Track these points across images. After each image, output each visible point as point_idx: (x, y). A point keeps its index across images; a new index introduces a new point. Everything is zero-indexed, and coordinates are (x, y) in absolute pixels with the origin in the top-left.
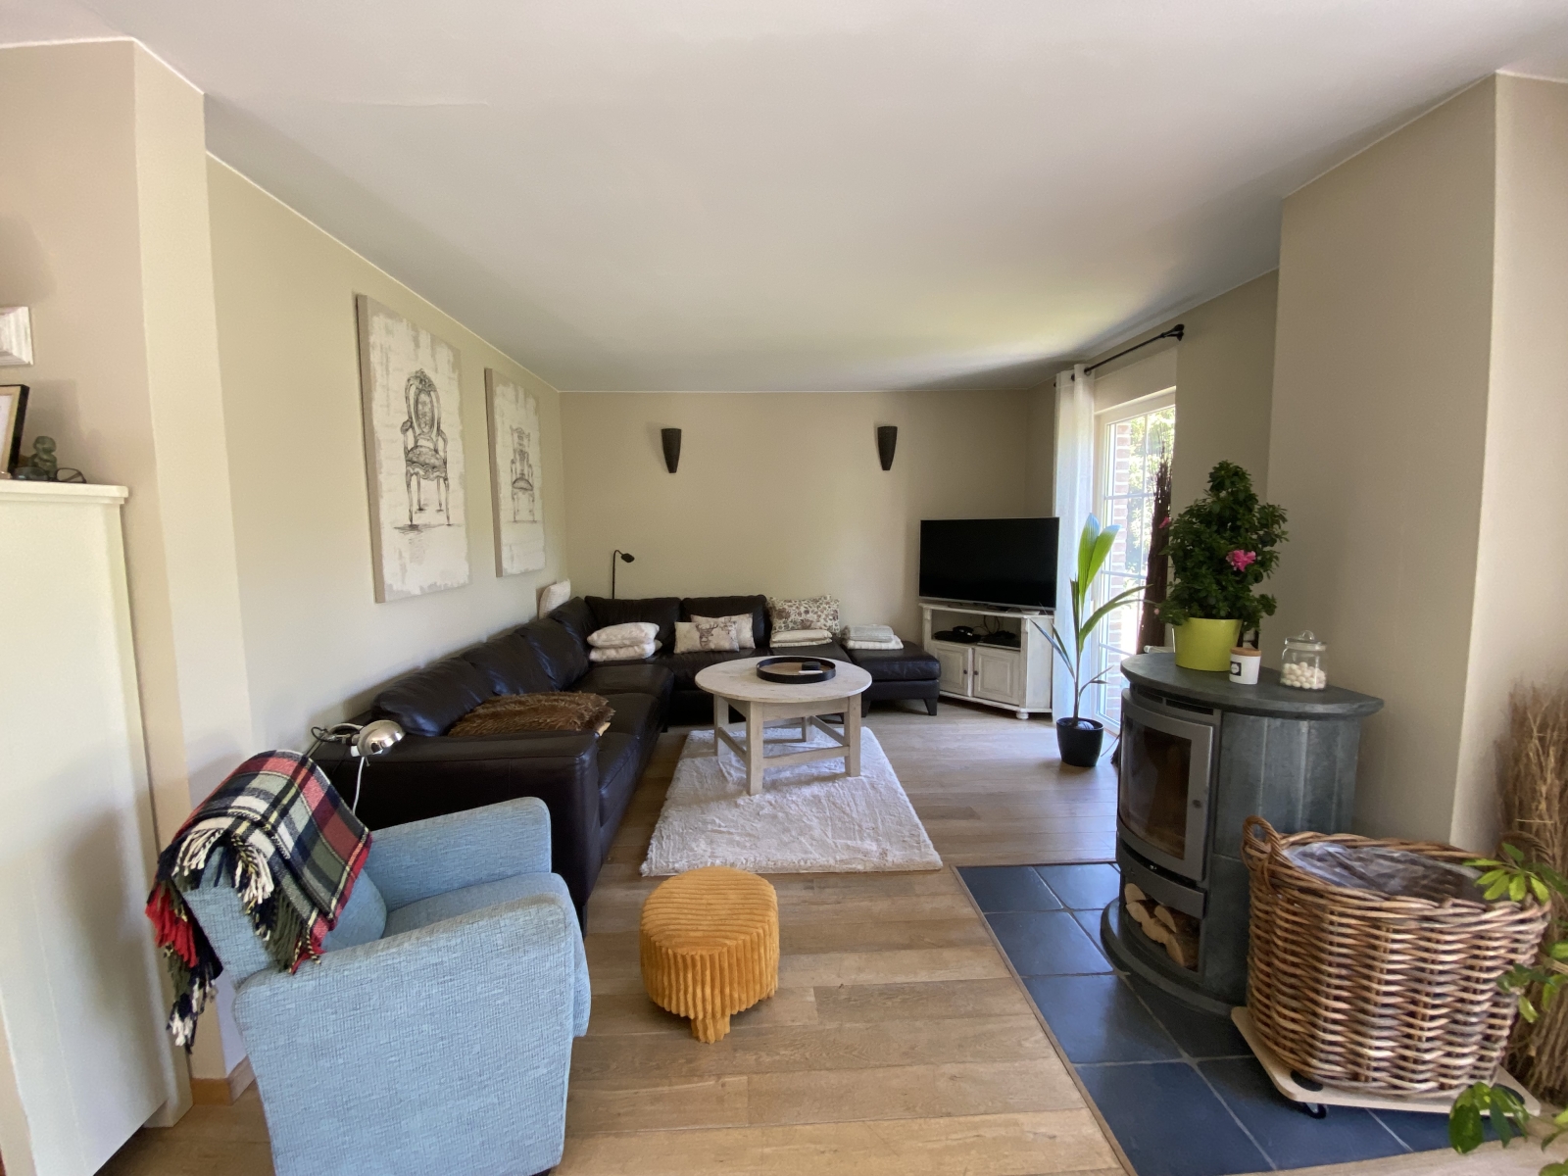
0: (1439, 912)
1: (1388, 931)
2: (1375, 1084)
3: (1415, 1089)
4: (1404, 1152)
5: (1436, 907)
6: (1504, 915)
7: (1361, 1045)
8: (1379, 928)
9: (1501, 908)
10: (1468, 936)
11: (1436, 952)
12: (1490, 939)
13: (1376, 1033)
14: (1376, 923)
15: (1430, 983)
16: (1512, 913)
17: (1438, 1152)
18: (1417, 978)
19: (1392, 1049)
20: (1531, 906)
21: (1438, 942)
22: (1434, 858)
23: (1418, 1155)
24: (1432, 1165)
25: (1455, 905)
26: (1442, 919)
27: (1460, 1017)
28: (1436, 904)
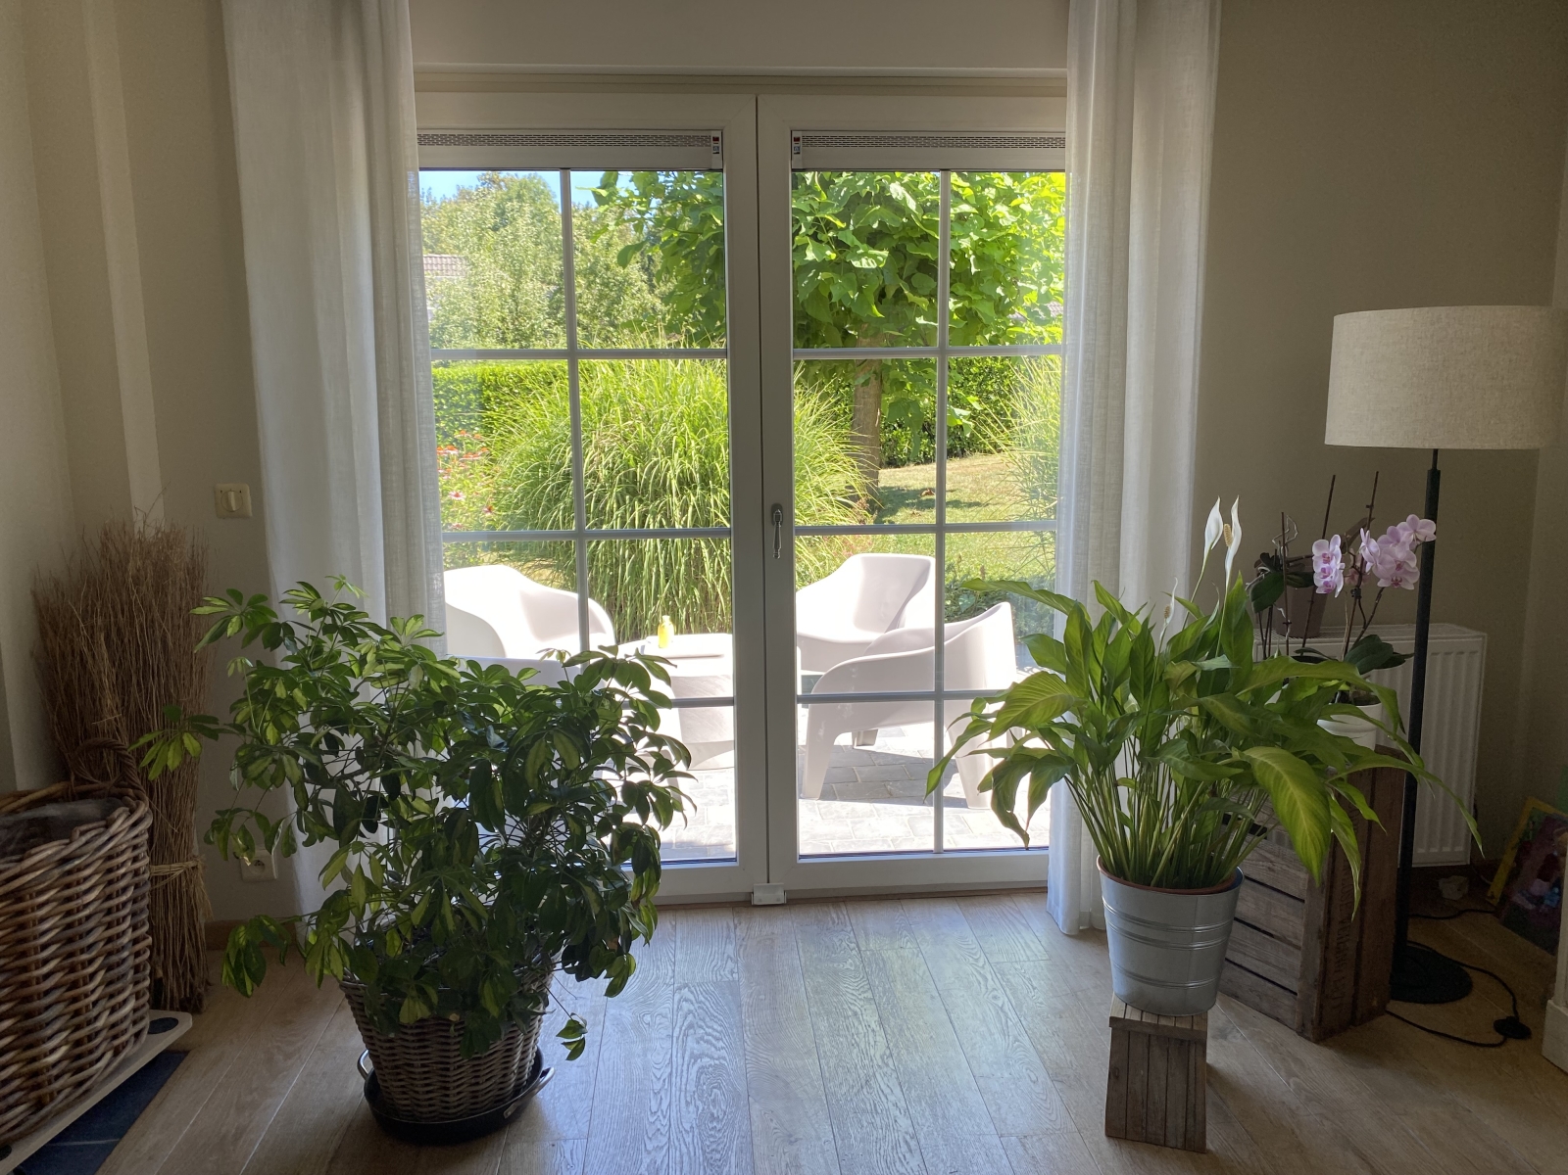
0: (75, 846)
1: (31, 898)
2: (61, 1096)
3: (99, 1069)
4: (114, 1145)
5: (67, 844)
6: (123, 823)
7: (34, 1059)
8: (21, 900)
9: (119, 816)
10: (100, 862)
11: (78, 896)
12: (118, 855)
13: (49, 1032)
14: (17, 896)
15: (81, 937)
16: (129, 817)
17: (138, 1122)
18: (70, 936)
19: (66, 1042)
20: (138, 805)
21: (78, 883)
22: (14, 812)
23: (126, 1138)
24: (143, 1135)
25: (83, 833)
26: (79, 852)
27: (114, 959)
28: (67, 841)
